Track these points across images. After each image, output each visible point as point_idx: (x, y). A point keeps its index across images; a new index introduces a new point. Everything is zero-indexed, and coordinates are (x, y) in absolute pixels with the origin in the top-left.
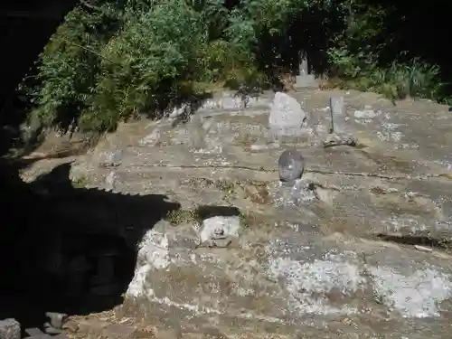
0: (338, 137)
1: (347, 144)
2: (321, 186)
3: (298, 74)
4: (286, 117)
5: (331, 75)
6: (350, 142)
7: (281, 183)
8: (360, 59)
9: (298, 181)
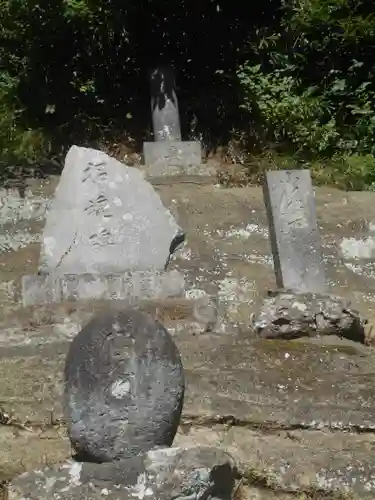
0: (302, 307)
1: (335, 329)
2: (260, 483)
3: (152, 139)
4: (107, 233)
5: (251, 148)
6: (345, 323)
7: (76, 469)
8: (335, 98)
9: (157, 457)
